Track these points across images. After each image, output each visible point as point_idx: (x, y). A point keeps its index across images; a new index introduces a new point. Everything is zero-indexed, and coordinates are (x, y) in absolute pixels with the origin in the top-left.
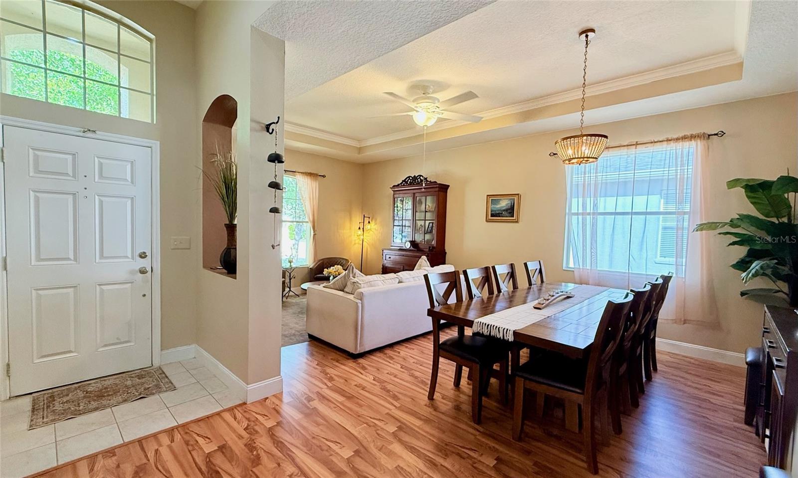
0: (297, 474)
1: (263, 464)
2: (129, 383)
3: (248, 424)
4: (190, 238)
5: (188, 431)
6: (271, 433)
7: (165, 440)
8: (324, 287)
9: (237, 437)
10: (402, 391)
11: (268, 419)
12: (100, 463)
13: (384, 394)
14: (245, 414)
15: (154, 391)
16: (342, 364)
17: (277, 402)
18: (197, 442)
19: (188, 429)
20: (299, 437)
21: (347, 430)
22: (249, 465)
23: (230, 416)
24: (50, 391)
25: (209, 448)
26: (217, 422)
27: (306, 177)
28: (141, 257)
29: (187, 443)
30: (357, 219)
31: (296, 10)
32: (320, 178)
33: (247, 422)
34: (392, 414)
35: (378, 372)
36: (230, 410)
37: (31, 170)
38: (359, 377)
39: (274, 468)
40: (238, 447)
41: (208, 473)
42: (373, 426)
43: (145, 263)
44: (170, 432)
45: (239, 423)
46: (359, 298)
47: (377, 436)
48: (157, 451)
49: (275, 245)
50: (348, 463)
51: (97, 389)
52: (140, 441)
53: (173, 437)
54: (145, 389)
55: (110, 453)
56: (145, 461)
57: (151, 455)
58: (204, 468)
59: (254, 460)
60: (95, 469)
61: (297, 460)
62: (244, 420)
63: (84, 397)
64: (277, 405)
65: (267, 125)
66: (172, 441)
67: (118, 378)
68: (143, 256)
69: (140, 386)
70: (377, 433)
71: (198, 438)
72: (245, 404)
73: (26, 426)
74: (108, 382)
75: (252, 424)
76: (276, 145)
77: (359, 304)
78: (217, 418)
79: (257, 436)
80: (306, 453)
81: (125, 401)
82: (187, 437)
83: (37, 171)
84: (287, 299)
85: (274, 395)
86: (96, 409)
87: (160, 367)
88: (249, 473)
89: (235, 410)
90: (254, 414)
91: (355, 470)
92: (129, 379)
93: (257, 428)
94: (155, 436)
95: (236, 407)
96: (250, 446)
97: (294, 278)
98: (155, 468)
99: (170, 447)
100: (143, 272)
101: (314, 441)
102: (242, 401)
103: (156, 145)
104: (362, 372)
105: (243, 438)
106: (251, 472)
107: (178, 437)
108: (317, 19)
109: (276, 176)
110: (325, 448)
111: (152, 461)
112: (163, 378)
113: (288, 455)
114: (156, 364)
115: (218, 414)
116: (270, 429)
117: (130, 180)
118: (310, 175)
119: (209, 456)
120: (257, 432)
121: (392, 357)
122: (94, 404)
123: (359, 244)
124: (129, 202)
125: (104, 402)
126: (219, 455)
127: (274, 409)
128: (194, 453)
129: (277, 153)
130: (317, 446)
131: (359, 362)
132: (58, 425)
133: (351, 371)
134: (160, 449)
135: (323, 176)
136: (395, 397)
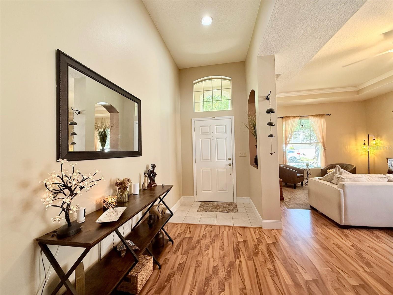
0: (273, 271)
1: (258, 256)
2: (225, 206)
3: (259, 237)
4: (246, 152)
5: (236, 230)
6: (268, 245)
7: (227, 229)
8: (319, 179)
9: (252, 240)
10: (377, 262)
11: (269, 239)
12: (208, 228)
13: (357, 257)
14: (259, 232)
15: (231, 211)
16: (328, 228)
17: (277, 233)
18: (237, 235)
19: (236, 229)
20: (281, 254)
21: (314, 265)
22: (252, 254)
23: (253, 230)
24: (205, 202)
25: (240, 239)
26: (247, 231)
27: (314, 117)
28: (229, 160)
29: (233, 234)
30: (362, 138)
31: (273, 38)
32: (326, 116)
33: (259, 236)
34: (360, 274)
35: (359, 242)
36: (255, 228)
37: (200, 133)
38: (339, 240)
39: (263, 261)
40: (251, 244)
41: (236, 248)
42: (336, 273)
43: (230, 162)
44: (230, 227)
45: (255, 235)
46: (342, 188)
47: (337, 281)
48: (223, 232)
49: (272, 153)
50: (306, 283)
51: (216, 205)
52: (220, 226)
53: (230, 230)
54: (228, 210)
55: (211, 226)
56: (219, 234)
57: (221, 232)
58: (235, 245)
59: (255, 253)
60: (206, 229)
61: (276, 265)
62: (258, 234)
63: (212, 207)
64: (277, 235)
65: (267, 97)
66: (229, 231)
67: (222, 203)
68: (230, 159)
69: (227, 208)
70: (338, 279)
71: (238, 234)
72: (261, 228)
73: (197, 210)
74: (220, 204)
75: (261, 238)
76: (270, 104)
77: (341, 192)
78: (248, 229)
79: (261, 244)
80: (282, 264)
81: (221, 211)
82: (234, 232)
83: (202, 133)
84: (306, 185)
85: (277, 230)
86: (213, 211)
87: (236, 203)
88: (251, 257)
89: (256, 229)
90: (264, 234)
91: (309, 289)
92: (225, 204)
93: (262, 240)
94: (225, 226)
95: (257, 228)
96: (256, 247)
97: (311, 174)
98: (220, 238)
99: (227, 232)
100: (230, 165)
101: (289, 260)
102: (261, 226)
103: (233, 117)
104: (343, 237)
105: (254, 242)
106: (252, 257)
107: (231, 230)
108: (285, 36)
109: (271, 119)
110: (294, 267)
111: (220, 234)
112: (236, 207)
113: (272, 260)
114: (235, 202)
115: (249, 228)
116: (268, 244)
117: (225, 132)
118: (319, 115)
119: (239, 242)
120: (262, 242)
121: (378, 236)
122: (213, 210)
123: (366, 155)
124: (225, 139)
125: (216, 210)
126: (242, 243)
127: (274, 236)
128: (234, 238)
129: (271, 108)
130: (290, 264)
131: (344, 231)
132: (204, 212)
133: (334, 234)
134: (224, 231)
135: (329, 115)
136: (368, 264)
